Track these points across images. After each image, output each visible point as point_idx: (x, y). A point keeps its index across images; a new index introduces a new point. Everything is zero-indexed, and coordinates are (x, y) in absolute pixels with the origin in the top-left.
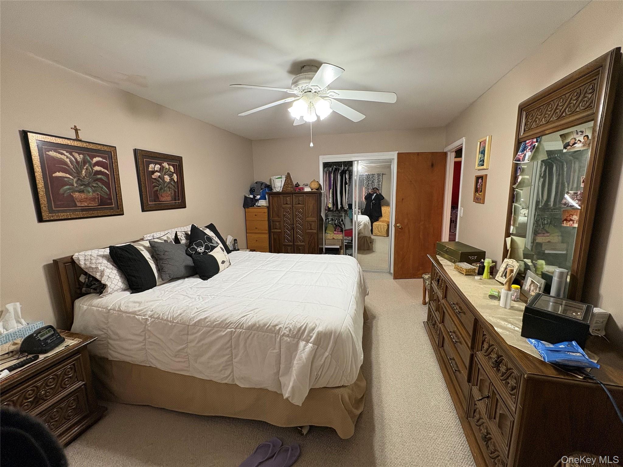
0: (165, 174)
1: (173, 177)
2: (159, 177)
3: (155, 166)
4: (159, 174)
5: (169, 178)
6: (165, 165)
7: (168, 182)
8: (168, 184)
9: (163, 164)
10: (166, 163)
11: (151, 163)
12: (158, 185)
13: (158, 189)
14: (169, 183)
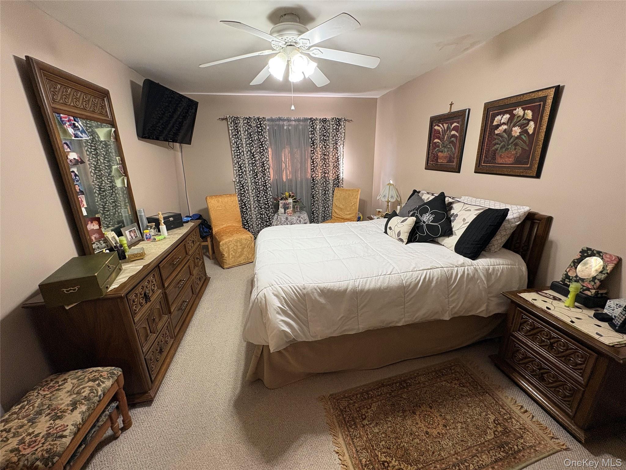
0: (514, 126)
1: (528, 127)
2: (505, 131)
3: (502, 117)
4: (505, 127)
5: (519, 130)
6: (519, 111)
7: (516, 136)
8: (516, 139)
9: (514, 112)
10: (520, 108)
11: (498, 114)
12: (499, 142)
13: (498, 147)
14: (518, 137)
